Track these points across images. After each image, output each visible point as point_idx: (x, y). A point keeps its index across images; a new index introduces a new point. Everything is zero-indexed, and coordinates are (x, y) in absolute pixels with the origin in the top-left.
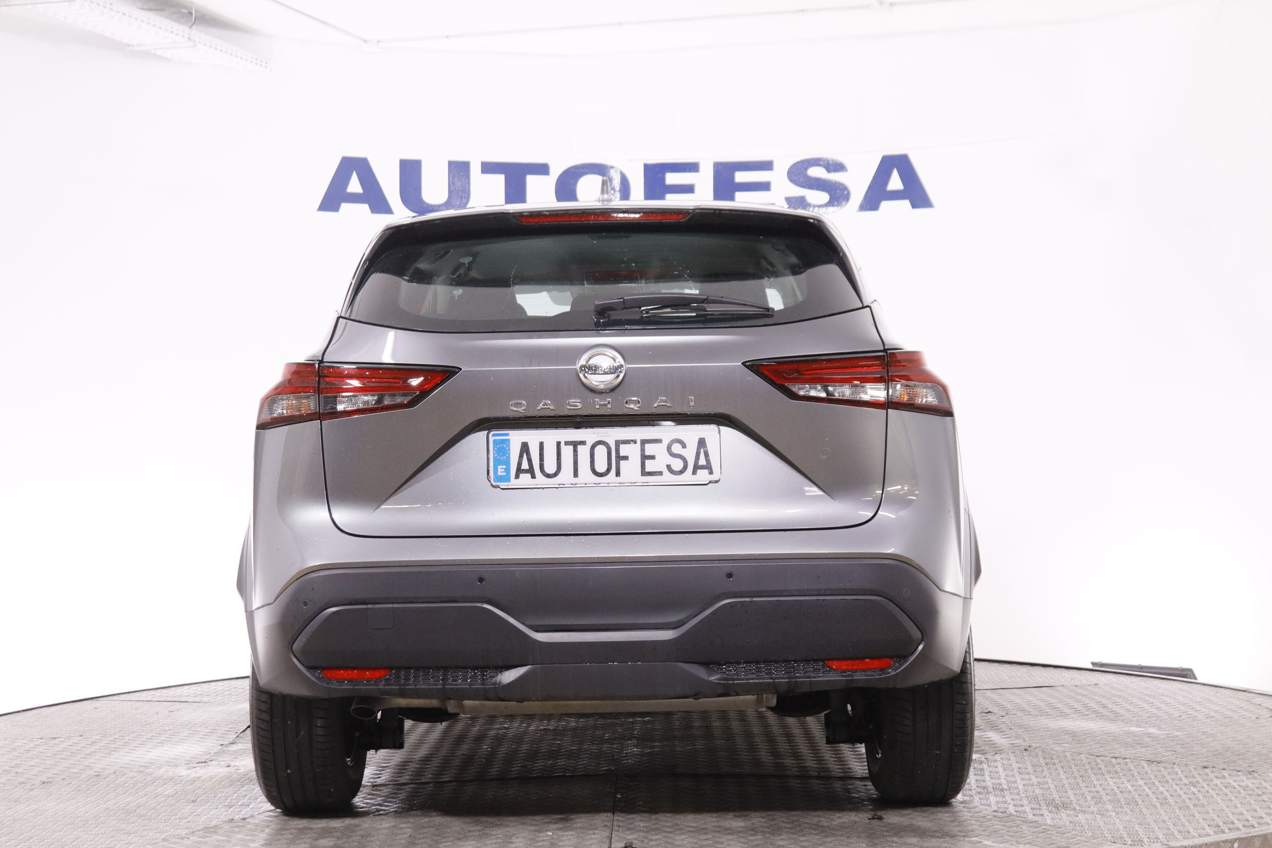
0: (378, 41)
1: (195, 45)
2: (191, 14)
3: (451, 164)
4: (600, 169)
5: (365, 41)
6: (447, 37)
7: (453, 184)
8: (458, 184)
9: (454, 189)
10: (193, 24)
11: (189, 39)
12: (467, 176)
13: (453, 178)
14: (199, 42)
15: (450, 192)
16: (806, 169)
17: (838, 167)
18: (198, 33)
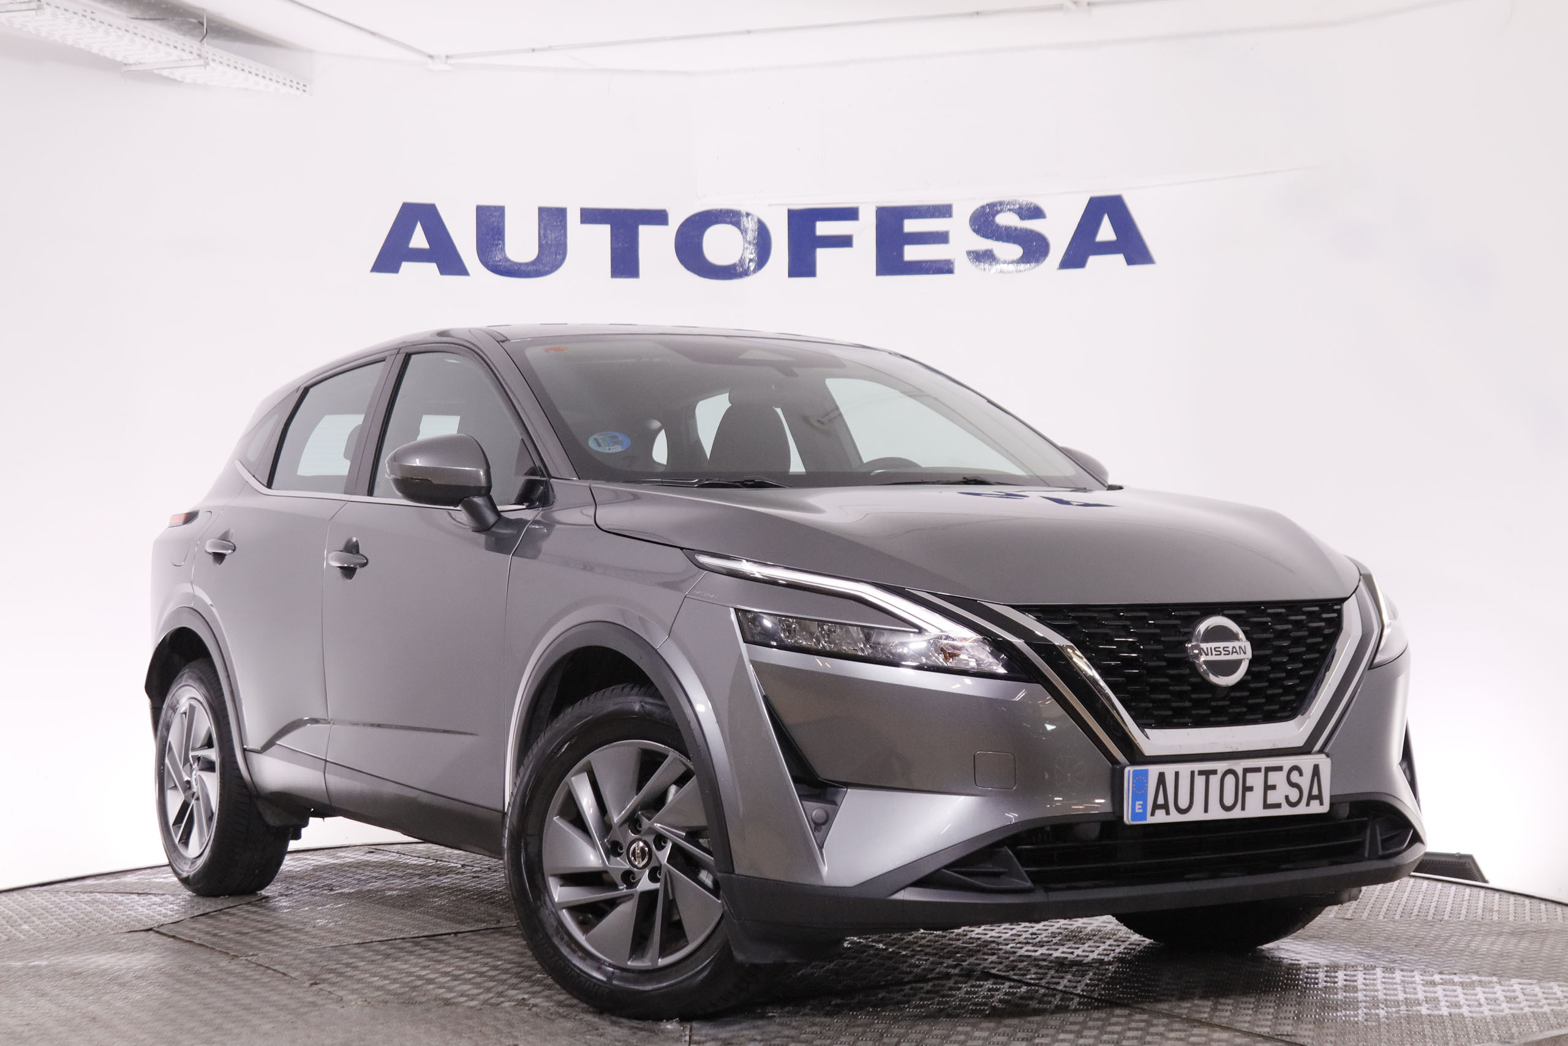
0: (447, 57)
1: (207, 64)
2: (202, 24)
3: (542, 211)
4: (731, 217)
5: (431, 57)
6: (533, 50)
7: (545, 236)
8: (552, 236)
9: (546, 243)
10: (204, 37)
11: (199, 55)
12: (564, 227)
13: (545, 230)
14: (213, 60)
15: (541, 246)
16: (994, 216)
17: (1036, 213)
18: (211, 48)
